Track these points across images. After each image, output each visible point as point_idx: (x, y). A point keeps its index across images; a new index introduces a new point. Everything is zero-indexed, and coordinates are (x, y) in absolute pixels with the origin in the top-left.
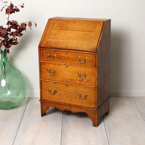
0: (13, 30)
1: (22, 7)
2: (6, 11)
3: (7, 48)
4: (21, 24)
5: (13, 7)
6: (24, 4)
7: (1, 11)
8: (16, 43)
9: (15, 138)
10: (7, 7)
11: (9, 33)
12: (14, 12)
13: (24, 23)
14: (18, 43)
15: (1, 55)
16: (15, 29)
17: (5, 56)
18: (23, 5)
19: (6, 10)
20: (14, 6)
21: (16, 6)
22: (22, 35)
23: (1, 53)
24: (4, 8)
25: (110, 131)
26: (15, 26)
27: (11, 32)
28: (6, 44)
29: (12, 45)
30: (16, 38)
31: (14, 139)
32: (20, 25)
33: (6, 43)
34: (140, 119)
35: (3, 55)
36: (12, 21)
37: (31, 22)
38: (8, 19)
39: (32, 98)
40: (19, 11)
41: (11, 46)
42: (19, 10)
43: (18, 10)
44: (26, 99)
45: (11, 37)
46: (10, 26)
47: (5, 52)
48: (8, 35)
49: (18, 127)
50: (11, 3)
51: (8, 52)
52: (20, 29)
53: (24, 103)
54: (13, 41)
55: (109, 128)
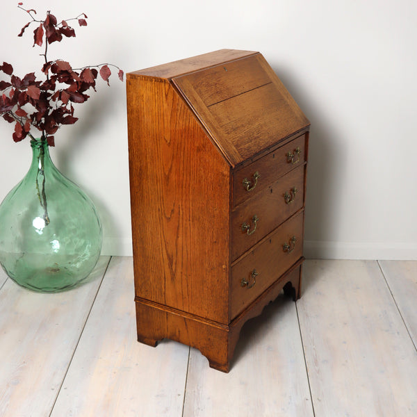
0: (61, 86)
1: (83, 23)
2: (35, 37)
3: (49, 132)
4: (81, 71)
5: (55, 23)
6: (86, 17)
7: (20, 35)
8: (71, 120)
9: (59, 387)
10: (38, 25)
11: (50, 95)
12: (60, 39)
13: (91, 68)
14: (76, 119)
15: (34, 150)
16: (67, 83)
17: (43, 153)
18: (86, 20)
19: (35, 32)
20: (59, 21)
21: (63, 22)
22: (86, 98)
23: (32, 146)
24: (27, 26)
25: (318, 372)
26: (66, 75)
27: (56, 91)
28: (43, 122)
29: (60, 124)
30: (72, 107)
31: (57, 392)
32: (79, 72)
33: (43, 119)
34: (398, 333)
35: (38, 152)
36: (57, 61)
37: (108, 66)
38: (45, 56)
39: (119, 258)
40: (74, 35)
41: (57, 128)
42: (73, 31)
43: (70, 33)
44: (103, 261)
45: (56, 104)
46: (53, 74)
47: (43, 143)
48: (48, 99)
49: (73, 351)
50: (49, 12)
51: (51, 142)
52: (79, 84)
53: (96, 272)
54: (65, 113)
55: (316, 362)
